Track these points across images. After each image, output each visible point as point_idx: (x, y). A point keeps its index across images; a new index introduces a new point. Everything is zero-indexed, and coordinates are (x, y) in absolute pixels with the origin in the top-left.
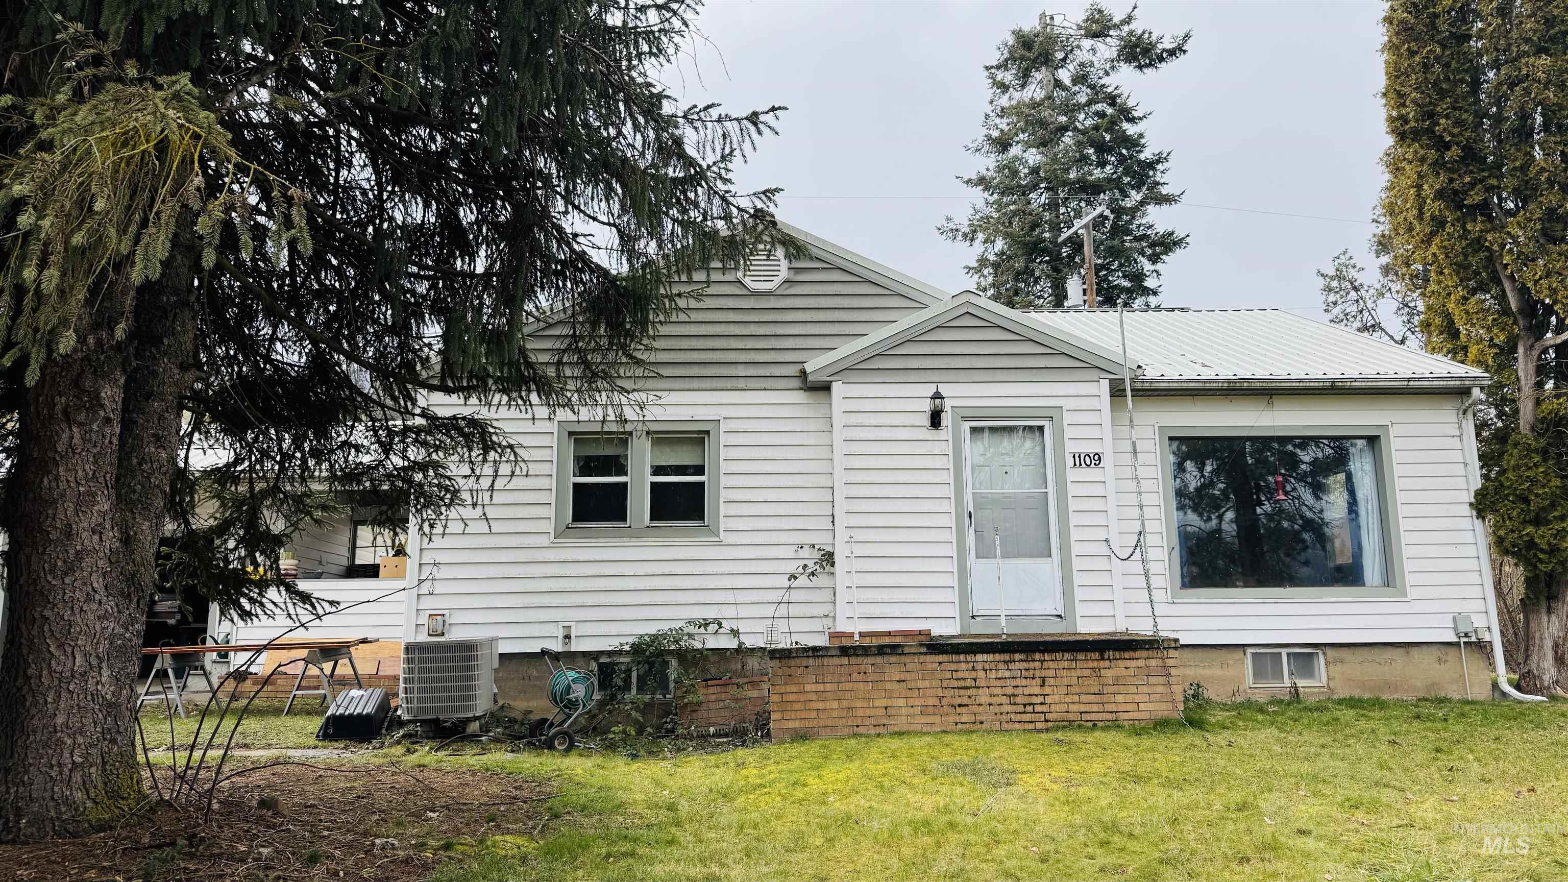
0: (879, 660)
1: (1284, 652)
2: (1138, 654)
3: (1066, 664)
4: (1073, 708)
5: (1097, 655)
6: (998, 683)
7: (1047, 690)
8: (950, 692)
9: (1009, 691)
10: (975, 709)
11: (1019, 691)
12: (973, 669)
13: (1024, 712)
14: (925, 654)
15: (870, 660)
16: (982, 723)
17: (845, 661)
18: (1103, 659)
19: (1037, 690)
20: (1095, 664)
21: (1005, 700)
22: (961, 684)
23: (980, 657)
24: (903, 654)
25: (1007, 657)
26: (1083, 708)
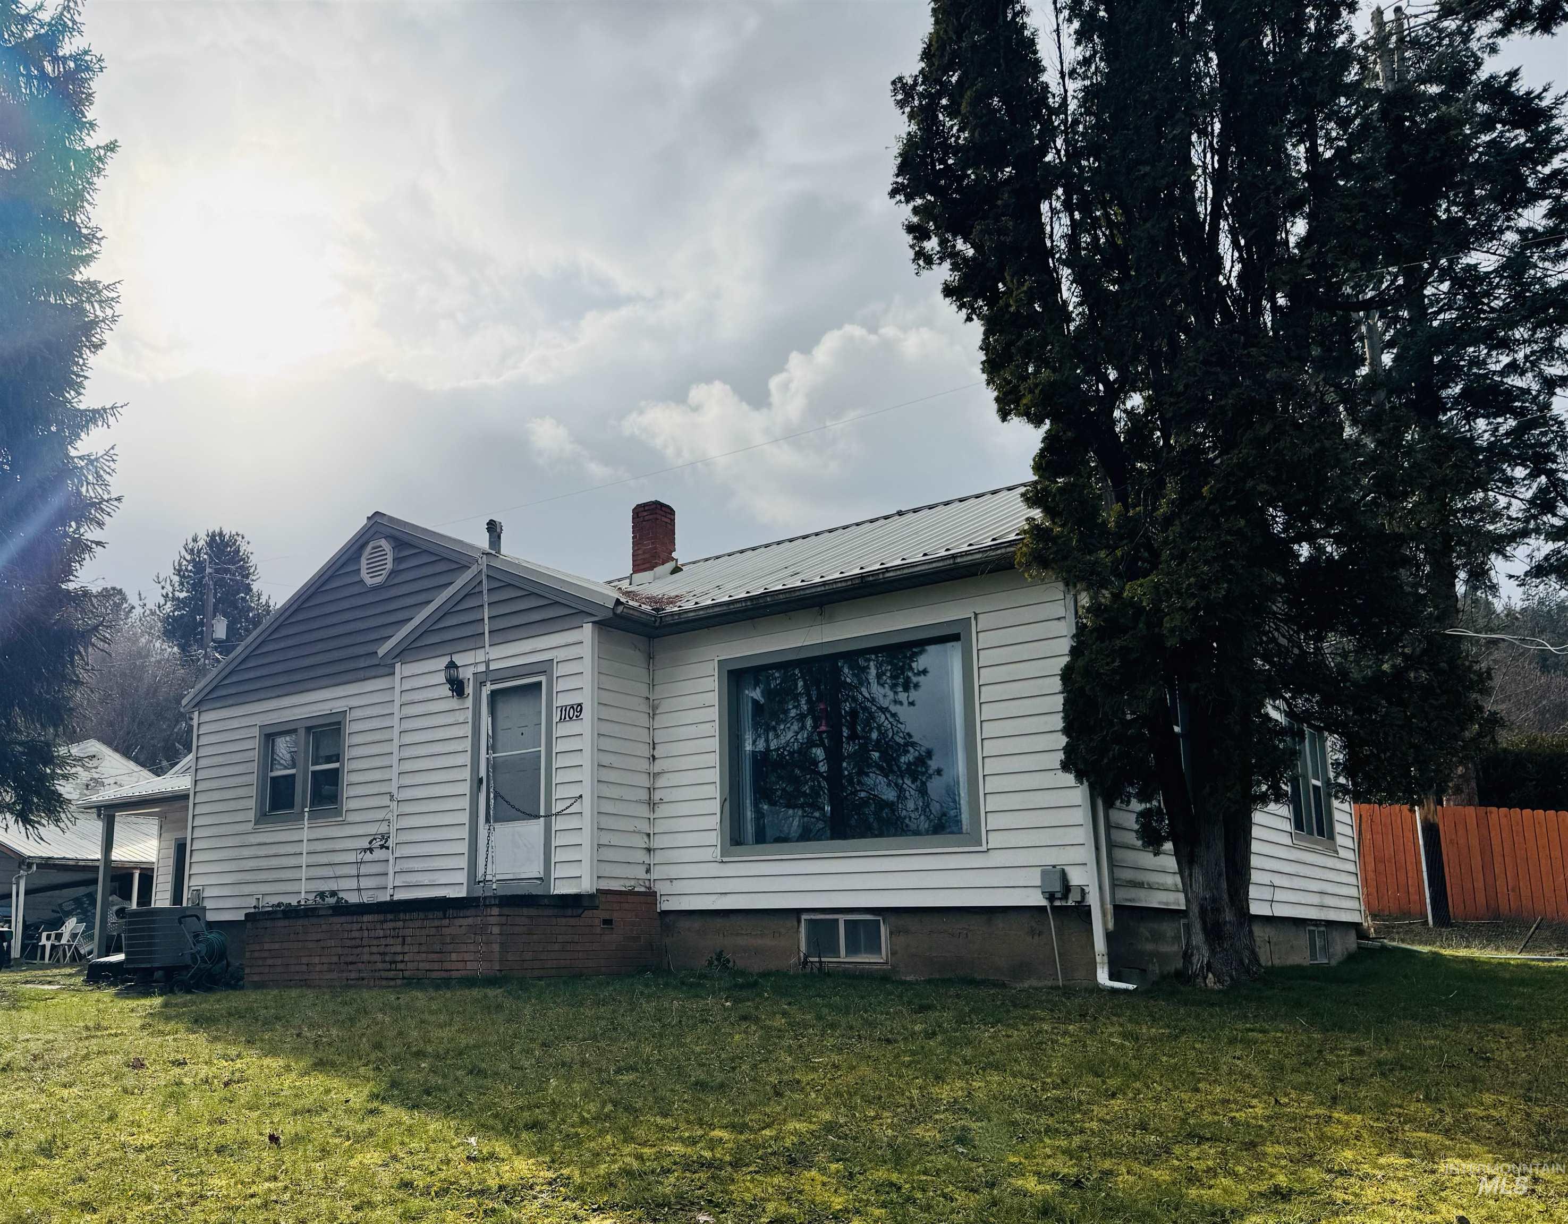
0: (305, 922)
1: (842, 918)
2: (468, 913)
3: (418, 924)
4: (422, 965)
5: (440, 914)
6: (375, 942)
7: (406, 949)
8: (346, 951)
9: (382, 949)
10: (361, 966)
11: (388, 949)
12: (361, 929)
13: (390, 970)
14: (332, 915)
15: (300, 922)
16: (363, 979)
17: (286, 923)
18: (445, 918)
19: (399, 949)
20: (437, 923)
21: (377, 958)
22: (353, 943)
23: (366, 918)
24: (319, 916)
25: (381, 917)
26: (427, 966)
